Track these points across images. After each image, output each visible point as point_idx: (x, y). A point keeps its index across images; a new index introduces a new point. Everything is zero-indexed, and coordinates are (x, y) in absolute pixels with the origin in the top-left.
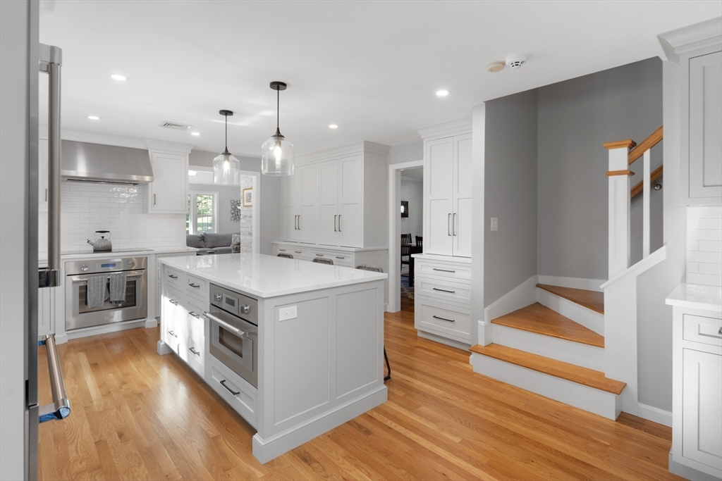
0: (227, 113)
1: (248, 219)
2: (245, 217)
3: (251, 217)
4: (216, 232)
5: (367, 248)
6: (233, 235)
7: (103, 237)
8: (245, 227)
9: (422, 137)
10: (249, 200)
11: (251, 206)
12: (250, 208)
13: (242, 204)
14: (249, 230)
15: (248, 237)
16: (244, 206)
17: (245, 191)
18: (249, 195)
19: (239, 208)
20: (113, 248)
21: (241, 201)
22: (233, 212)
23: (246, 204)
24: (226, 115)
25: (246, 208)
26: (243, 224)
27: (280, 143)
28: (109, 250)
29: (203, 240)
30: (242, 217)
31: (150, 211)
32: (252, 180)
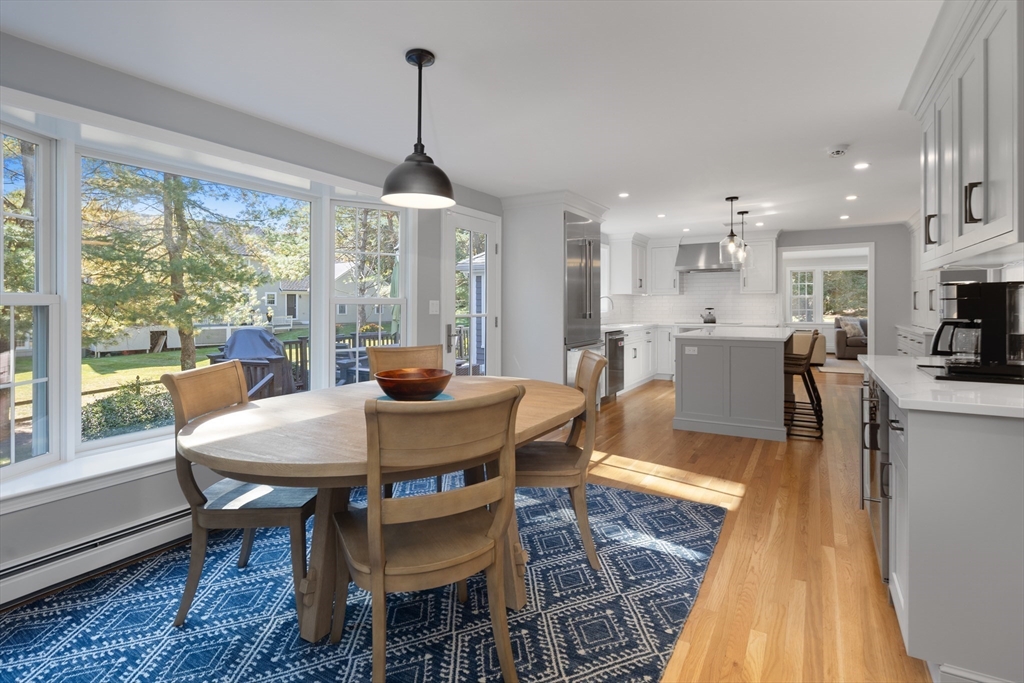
0: (743, 213)
7: (710, 313)
28: (713, 322)
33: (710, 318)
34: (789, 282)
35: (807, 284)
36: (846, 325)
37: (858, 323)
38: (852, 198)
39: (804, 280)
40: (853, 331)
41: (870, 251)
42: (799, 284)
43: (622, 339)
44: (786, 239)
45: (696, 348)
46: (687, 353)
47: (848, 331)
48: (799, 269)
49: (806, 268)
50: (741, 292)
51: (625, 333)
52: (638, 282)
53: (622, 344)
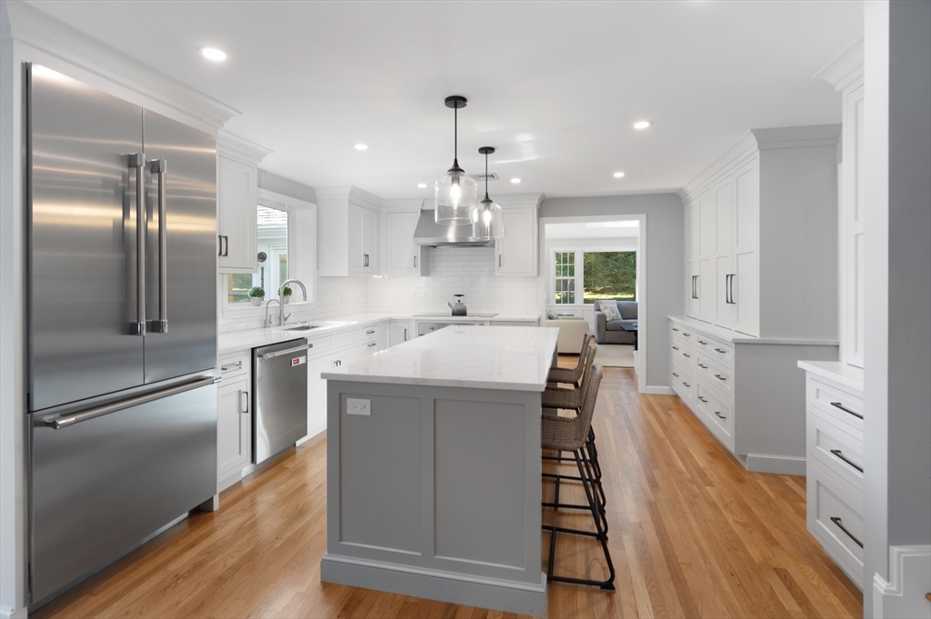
0: (487, 150)
5: (768, 339)
7: (459, 301)
9: (838, 89)
24: (486, 153)
27: (458, 180)
28: (464, 314)
33: (459, 307)
34: (551, 263)
35: (568, 265)
36: (606, 308)
37: (616, 306)
38: (641, 125)
39: (565, 261)
40: (612, 315)
41: (641, 224)
42: (562, 265)
43: (304, 353)
44: (549, 207)
45: (368, 402)
46: (350, 411)
47: (607, 315)
48: (562, 250)
49: (568, 250)
50: (496, 274)
51: (309, 343)
52: (363, 258)
53: (302, 360)
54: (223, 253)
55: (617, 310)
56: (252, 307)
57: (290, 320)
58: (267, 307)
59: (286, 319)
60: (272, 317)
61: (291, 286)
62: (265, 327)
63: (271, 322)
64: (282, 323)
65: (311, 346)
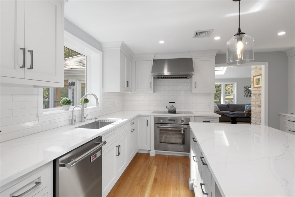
1: (257, 96)
2: (255, 95)
3: (260, 94)
4: (235, 103)
6: (246, 105)
7: (172, 105)
8: (255, 102)
10: (258, 83)
11: (261, 87)
12: (259, 89)
13: (252, 87)
14: (259, 104)
15: (258, 109)
16: (254, 87)
17: (255, 78)
18: (259, 79)
19: (250, 89)
20: (177, 111)
21: (252, 84)
22: (245, 92)
23: (256, 86)
25: (256, 89)
26: (253, 99)
28: (174, 112)
29: (228, 107)
30: (252, 95)
31: (193, 92)
32: (261, 69)
33: (172, 109)
40: (216, 109)
41: (265, 67)
43: (100, 149)
51: (103, 140)
52: (126, 83)
53: (98, 154)
54: (28, 64)
55: (218, 107)
56: (64, 111)
57: (88, 117)
58: (73, 111)
59: (85, 118)
60: (76, 117)
61: (88, 97)
62: (71, 124)
63: (75, 121)
64: (83, 121)
65: (105, 143)
